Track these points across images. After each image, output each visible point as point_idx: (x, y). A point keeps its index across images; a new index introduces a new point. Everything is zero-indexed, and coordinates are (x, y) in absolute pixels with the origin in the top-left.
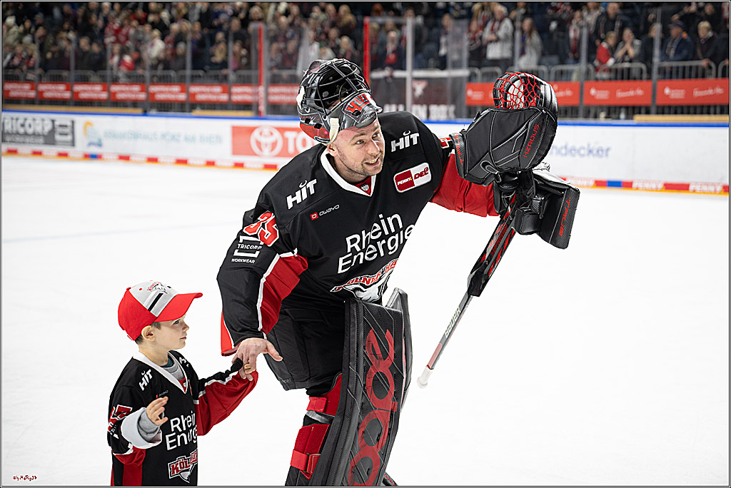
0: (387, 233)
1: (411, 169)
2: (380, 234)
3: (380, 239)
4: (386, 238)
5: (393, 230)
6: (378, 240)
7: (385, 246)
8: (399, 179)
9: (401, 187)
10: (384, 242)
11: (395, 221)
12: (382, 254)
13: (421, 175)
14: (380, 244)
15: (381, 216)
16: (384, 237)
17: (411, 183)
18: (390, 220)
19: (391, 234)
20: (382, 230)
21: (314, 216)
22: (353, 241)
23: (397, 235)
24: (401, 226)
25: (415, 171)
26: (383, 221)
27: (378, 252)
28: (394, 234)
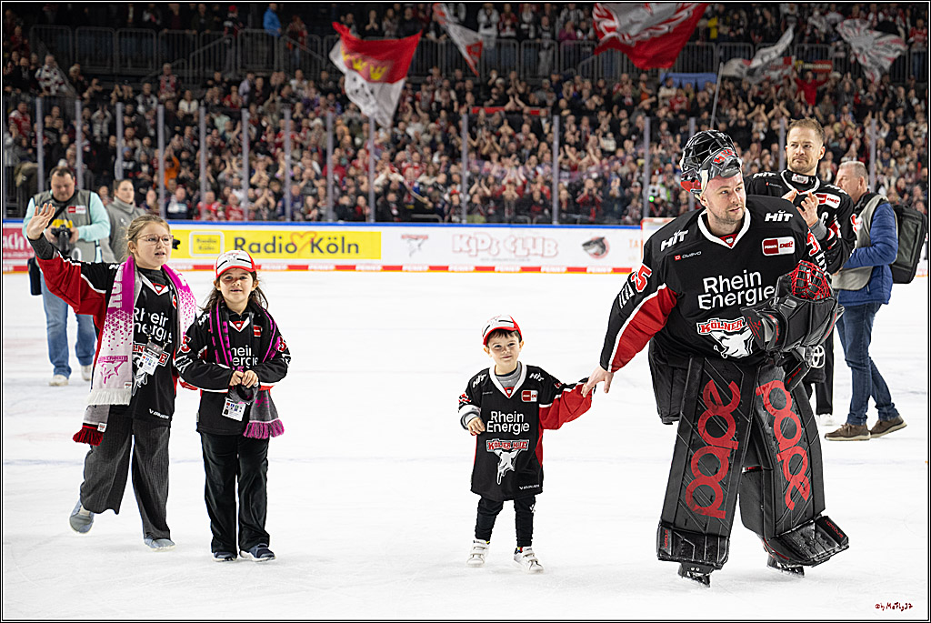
0: (747, 286)
1: (779, 239)
2: (742, 286)
3: (741, 290)
4: (746, 290)
5: (752, 285)
6: (738, 290)
7: (743, 296)
8: (766, 243)
9: (767, 251)
10: (743, 292)
11: (756, 277)
12: (740, 302)
13: (786, 245)
14: (739, 294)
15: (745, 271)
16: (744, 289)
17: (777, 250)
18: (752, 275)
19: (750, 287)
20: (744, 283)
21: (678, 258)
22: (710, 283)
23: (755, 290)
24: (760, 283)
25: (781, 240)
26: (746, 276)
27: (737, 300)
28: (752, 288)
